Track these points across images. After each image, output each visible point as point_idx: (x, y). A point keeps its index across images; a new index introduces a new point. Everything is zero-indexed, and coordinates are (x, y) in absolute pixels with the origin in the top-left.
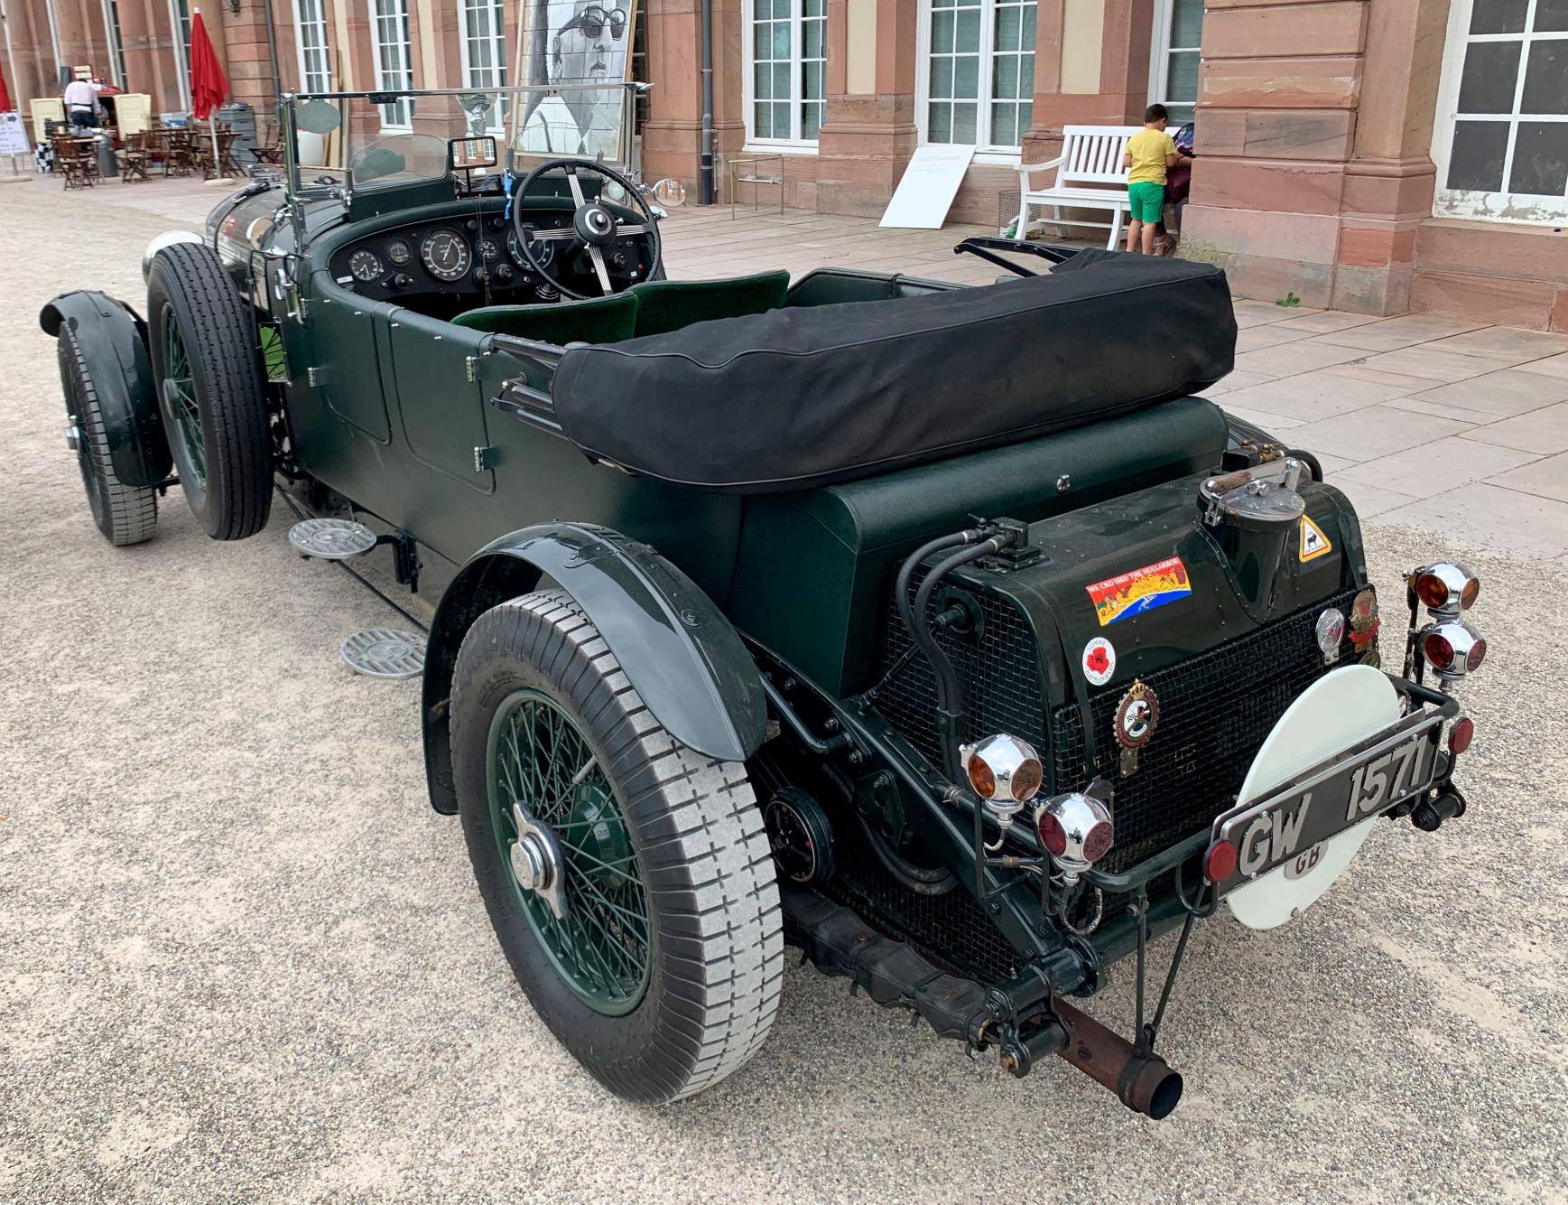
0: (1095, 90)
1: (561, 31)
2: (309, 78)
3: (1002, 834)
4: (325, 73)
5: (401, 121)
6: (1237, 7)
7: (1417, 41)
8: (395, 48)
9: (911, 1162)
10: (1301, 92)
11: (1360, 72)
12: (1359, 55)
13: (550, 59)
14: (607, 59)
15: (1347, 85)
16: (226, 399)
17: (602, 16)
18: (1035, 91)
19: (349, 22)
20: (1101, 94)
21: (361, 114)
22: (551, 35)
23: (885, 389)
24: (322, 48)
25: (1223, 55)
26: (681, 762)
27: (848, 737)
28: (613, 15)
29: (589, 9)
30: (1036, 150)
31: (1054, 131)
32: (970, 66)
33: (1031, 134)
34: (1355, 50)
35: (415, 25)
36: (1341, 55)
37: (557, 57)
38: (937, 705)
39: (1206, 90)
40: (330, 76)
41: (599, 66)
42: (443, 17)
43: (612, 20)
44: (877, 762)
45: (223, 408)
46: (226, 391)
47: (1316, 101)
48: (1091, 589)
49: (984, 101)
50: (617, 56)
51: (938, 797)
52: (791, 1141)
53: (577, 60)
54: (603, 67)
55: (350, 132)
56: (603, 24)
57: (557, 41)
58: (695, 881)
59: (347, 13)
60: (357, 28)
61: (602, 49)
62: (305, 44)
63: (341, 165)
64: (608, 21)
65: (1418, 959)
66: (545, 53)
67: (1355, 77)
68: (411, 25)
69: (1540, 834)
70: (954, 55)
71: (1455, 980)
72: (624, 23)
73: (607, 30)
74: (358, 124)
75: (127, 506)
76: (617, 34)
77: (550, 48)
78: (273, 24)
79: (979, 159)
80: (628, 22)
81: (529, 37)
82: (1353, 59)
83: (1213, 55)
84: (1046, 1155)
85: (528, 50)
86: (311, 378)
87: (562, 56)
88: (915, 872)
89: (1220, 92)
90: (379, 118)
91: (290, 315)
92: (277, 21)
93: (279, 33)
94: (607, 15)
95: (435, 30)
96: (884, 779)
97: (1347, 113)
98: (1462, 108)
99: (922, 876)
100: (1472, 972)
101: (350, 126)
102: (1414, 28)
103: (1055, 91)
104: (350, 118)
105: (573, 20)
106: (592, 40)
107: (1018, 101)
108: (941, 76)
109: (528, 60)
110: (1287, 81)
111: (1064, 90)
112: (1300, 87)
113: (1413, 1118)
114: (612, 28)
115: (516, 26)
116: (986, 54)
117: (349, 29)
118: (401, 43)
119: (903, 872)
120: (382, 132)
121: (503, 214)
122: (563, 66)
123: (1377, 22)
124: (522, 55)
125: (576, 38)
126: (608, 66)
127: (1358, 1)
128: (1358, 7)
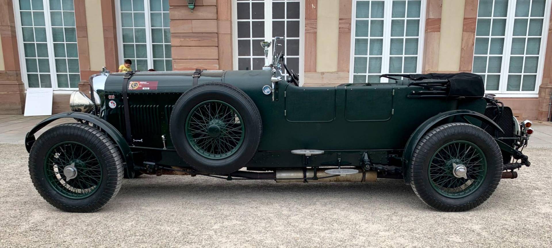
6: (182, 46)
12: (218, 59)
15: (217, 67)
18: (80, 70)
25: (179, 58)
36: (214, 59)
39: (175, 67)
49: (54, 73)
67: (218, 65)
79: (56, 92)
83: (176, 58)
86: (285, 113)
89: (180, 68)
102: (230, 54)
103: (88, 70)
107: (68, 73)
110: (199, 66)
111: (92, 70)
112: (203, 67)
116: (52, 58)
123: (221, 52)
127: (216, 46)
128: (217, 48)
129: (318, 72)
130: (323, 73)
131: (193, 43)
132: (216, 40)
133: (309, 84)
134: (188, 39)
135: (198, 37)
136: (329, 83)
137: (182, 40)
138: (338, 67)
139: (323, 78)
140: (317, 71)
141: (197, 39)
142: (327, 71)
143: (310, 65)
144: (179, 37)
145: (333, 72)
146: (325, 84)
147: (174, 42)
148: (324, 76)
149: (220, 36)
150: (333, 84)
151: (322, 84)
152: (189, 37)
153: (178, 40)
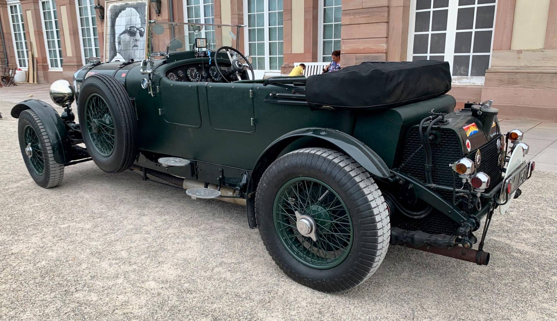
0: (303, 52)
1: (121, 35)
2: (18, 52)
3: (463, 185)
4: (25, 50)
5: (57, 66)
6: (351, 24)
7: (402, 34)
8: (54, 41)
9: (416, 295)
10: (371, 48)
11: (387, 43)
12: (387, 38)
13: (117, 44)
14: (138, 43)
15: (384, 46)
16: (127, 121)
17: (136, 30)
18: (284, 53)
19: (35, 32)
20: (305, 53)
21: (41, 64)
22: (117, 36)
23: (401, 82)
24: (23, 41)
25: (348, 38)
26: (365, 183)
27: (397, 177)
28: (140, 29)
29: (130, 27)
30: (285, 71)
31: (291, 65)
32: (262, 46)
33: (284, 66)
34: (385, 36)
35: (62, 33)
36: (382, 38)
37: (119, 43)
38: (425, 163)
39: (343, 48)
40: (27, 52)
41: (135, 46)
42: (73, 30)
43: (140, 31)
44: (407, 182)
45: (126, 124)
46: (127, 118)
47: (376, 51)
48: (464, 128)
49: (267, 56)
50: (142, 42)
51: (429, 188)
52: (383, 296)
53: (127, 44)
54: (137, 46)
55: (37, 70)
56: (136, 32)
57: (119, 38)
58: (375, 214)
59: (34, 29)
60: (38, 34)
61: (136, 40)
62: (16, 40)
63: (34, 82)
64: (138, 31)
65: (504, 240)
66: (114, 42)
67: (386, 44)
68: (60, 33)
69: (513, 213)
70: (256, 42)
71: (513, 243)
72: (144, 32)
73: (138, 34)
74: (40, 68)
75: (56, 172)
76: (141, 35)
77: (117, 40)
78: (3, 33)
79: (267, 74)
80: (146, 31)
81: (108, 37)
82: (385, 39)
83: (345, 38)
84: (447, 289)
85: (108, 41)
86: (160, 112)
87: (121, 43)
88: (415, 213)
89: (348, 49)
90: (48, 65)
91: (149, 93)
92: (5, 31)
93: (6, 36)
94: (137, 29)
95: (70, 35)
96: (410, 186)
97: (385, 54)
98: (414, 52)
99: (418, 214)
100: (516, 241)
101: (37, 68)
102: (401, 30)
103: (290, 52)
104: (37, 66)
105: (125, 31)
106: (132, 38)
107: (277, 56)
108: (252, 49)
109: (108, 44)
110: (366, 46)
111: (293, 52)
112: (370, 47)
113: (523, 269)
114: (140, 33)
115: (103, 33)
116: (266, 42)
117: (35, 34)
118: (56, 40)
119: (410, 214)
120: (50, 70)
121: (209, 63)
122: (122, 46)
123: (391, 29)
124: (106, 42)
125: (127, 37)
126: (139, 45)
127: (385, 22)
128: (386, 24)
129: (513, 50)
130: (520, 52)
131: (362, 21)
132: (386, 14)
133: (498, 66)
134: (357, 16)
135: (367, 13)
136: (528, 65)
137: (352, 17)
138: (545, 43)
139: (519, 58)
140: (512, 48)
141: (366, 15)
142: (526, 48)
143: (502, 41)
144: (349, 14)
145: (536, 50)
146: (521, 67)
147: (345, 20)
148: (521, 56)
149: (391, 9)
150: (534, 67)
151: (517, 67)
152: (359, 13)
153: (348, 17)
